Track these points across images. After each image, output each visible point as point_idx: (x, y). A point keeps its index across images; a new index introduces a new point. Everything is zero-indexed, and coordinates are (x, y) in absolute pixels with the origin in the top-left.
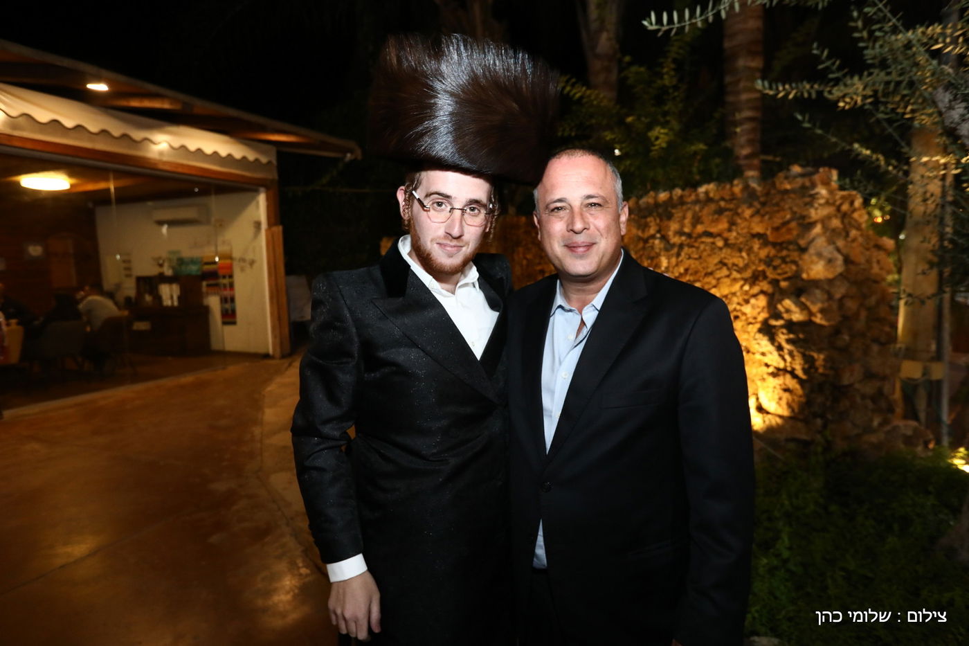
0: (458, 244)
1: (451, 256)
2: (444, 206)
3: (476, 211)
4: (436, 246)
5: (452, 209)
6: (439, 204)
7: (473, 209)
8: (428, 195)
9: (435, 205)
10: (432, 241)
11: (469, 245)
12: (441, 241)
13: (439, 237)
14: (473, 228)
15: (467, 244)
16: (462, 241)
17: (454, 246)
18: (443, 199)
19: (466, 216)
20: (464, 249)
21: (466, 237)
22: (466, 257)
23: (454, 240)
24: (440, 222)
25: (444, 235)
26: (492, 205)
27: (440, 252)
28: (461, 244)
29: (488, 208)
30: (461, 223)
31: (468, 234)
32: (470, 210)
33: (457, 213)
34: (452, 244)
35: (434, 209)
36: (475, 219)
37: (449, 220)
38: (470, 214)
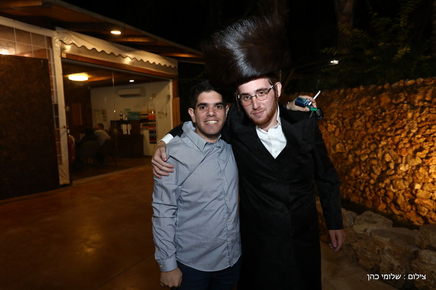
0: (260, 111)
1: (259, 117)
2: (249, 98)
3: (264, 93)
4: (253, 115)
5: (251, 98)
6: (247, 97)
7: (261, 93)
8: (241, 97)
9: (246, 98)
10: (251, 113)
11: (267, 109)
12: (253, 113)
13: (252, 111)
14: (264, 101)
15: (265, 109)
16: (262, 108)
17: (260, 112)
18: (247, 95)
19: (259, 98)
20: (265, 112)
21: (262, 106)
22: (268, 115)
23: (257, 110)
24: (249, 105)
25: (253, 110)
26: (272, 86)
27: (255, 117)
28: (262, 110)
29: (269, 89)
30: (257, 102)
31: (263, 104)
32: (260, 94)
33: (254, 98)
34: (258, 112)
35: (245, 100)
36: (264, 97)
37: (252, 103)
38: (260, 96)
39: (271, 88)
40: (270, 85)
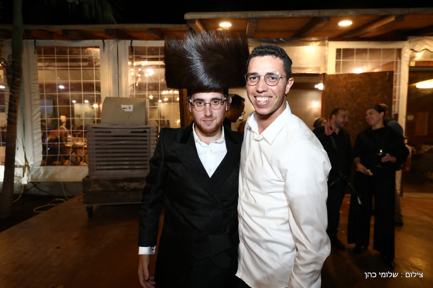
0: (211, 119)
1: (209, 125)
2: (202, 104)
3: (217, 103)
4: (202, 122)
5: (205, 104)
6: (200, 103)
8: (194, 101)
9: (198, 104)
10: (200, 120)
11: (217, 118)
13: (203, 118)
14: (217, 110)
15: (216, 118)
16: (213, 117)
18: (201, 101)
19: (213, 106)
20: (215, 121)
21: (214, 115)
22: (217, 124)
23: (209, 118)
24: (201, 111)
25: (204, 116)
26: (226, 98)
27: (204, 124)
28: (213, 119)
29: (223, 100)
30: (210, 110)
31: (215, 113)
32: (214, 103)
33: (208, 105)
34: (209, 120)
35: (198, 106)
36: (217, 106)
37: (205, 109)
38: (214, 104)
39: (225, 99)
40: (224, 97)
